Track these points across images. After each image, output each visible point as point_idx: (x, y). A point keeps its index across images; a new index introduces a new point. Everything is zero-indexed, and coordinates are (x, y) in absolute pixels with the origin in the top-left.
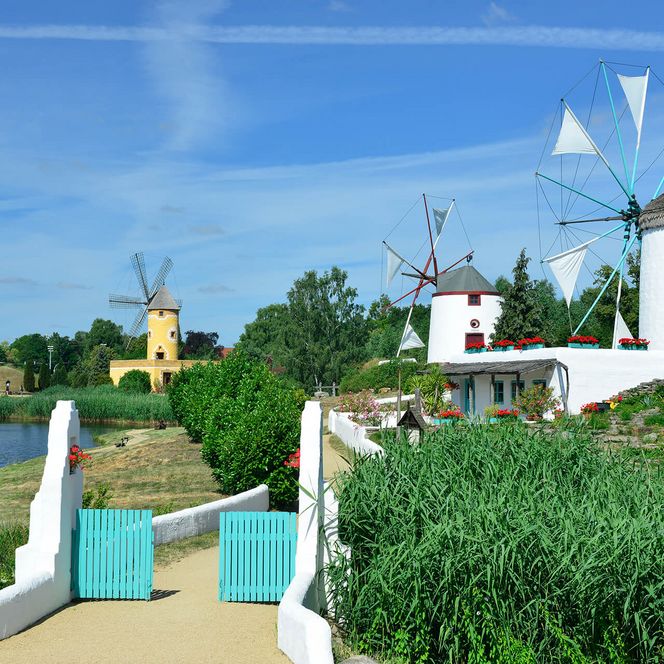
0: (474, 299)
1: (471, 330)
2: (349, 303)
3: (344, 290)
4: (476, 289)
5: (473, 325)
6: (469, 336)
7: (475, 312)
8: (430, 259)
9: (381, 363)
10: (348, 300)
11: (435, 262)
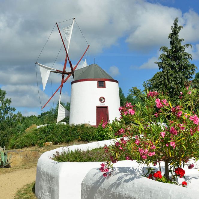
0: (101, 84)
1: (99, 104)
2: (8, 106)
3: (4, 100)
4: (102, 77)
5: (101, 100)
6: (98, 108)
7: (102, 92)
8: (66, 60)
9: (38, 127)
10: (7, 105)
11: (70, 63)
